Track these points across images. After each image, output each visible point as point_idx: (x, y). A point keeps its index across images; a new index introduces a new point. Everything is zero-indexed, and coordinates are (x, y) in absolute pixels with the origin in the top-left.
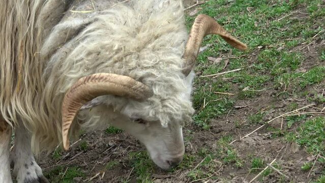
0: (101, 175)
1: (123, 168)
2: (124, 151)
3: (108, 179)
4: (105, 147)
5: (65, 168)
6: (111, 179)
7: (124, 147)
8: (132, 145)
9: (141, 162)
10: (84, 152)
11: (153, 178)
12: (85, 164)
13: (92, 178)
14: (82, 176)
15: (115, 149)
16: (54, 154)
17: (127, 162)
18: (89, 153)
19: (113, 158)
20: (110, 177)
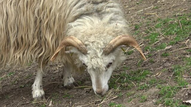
0: (159, 74)
1: (169, 72)
2: (170, 64)
3: (162, 76)
4: (161, 62)
5: (143, 70)
6: (163, 76)
7: (170, 63)
8: (173, 62)
9: (178, 70)
10: (151, 64)
11: (183, 77)
12: (152, 69)
13: (155, 75)
14: (150, 74)
15: (166, 63)
16: (138, 64)
17: (171, 69)
18: (154, 64)
19: (164, 67)
20: (163, 75)
